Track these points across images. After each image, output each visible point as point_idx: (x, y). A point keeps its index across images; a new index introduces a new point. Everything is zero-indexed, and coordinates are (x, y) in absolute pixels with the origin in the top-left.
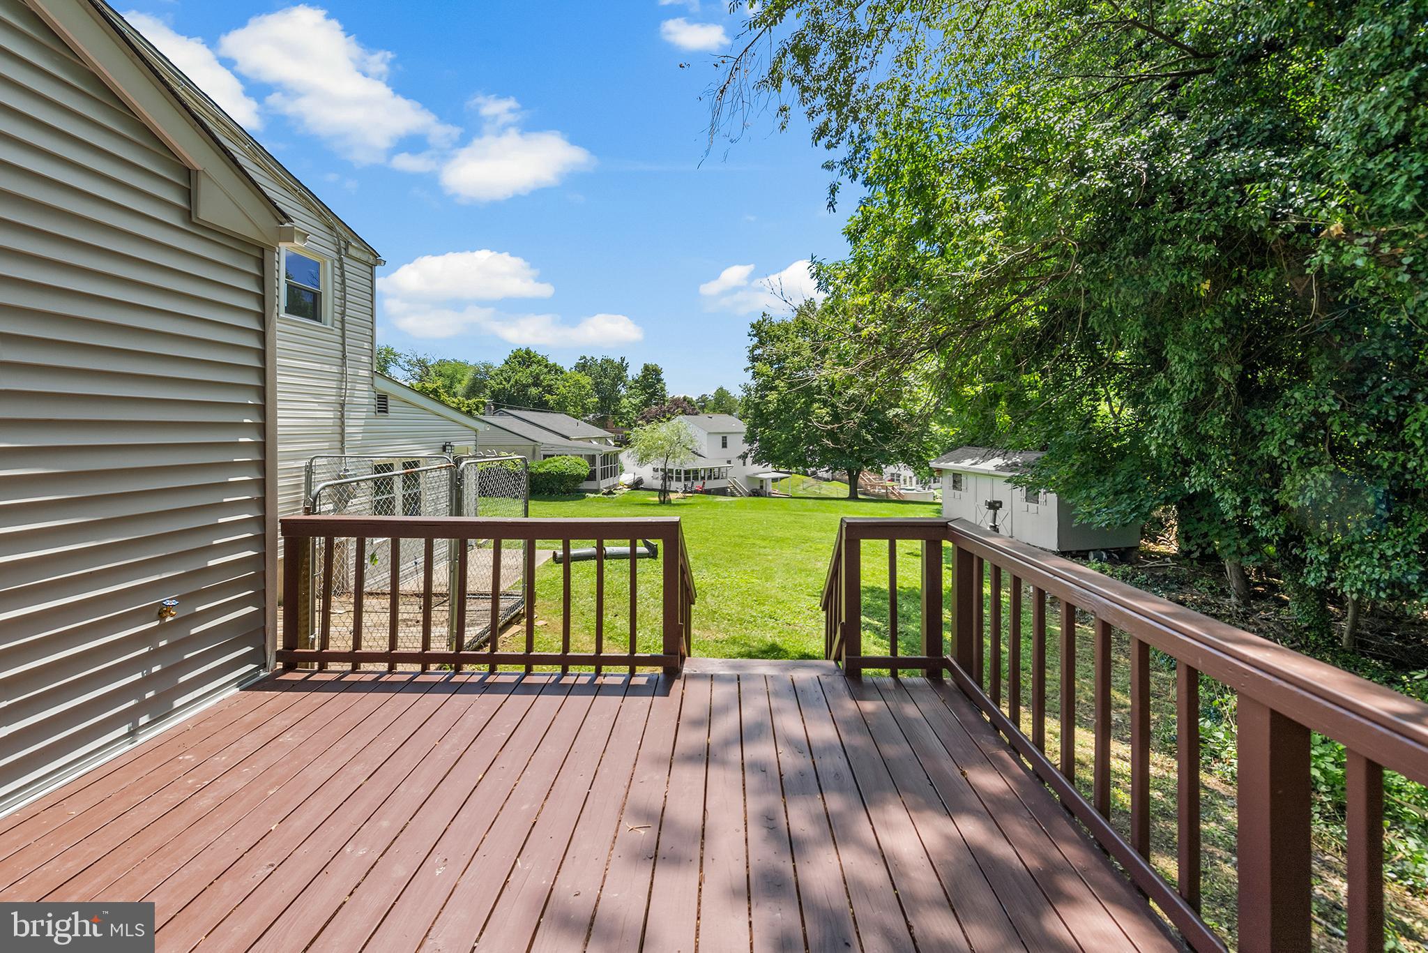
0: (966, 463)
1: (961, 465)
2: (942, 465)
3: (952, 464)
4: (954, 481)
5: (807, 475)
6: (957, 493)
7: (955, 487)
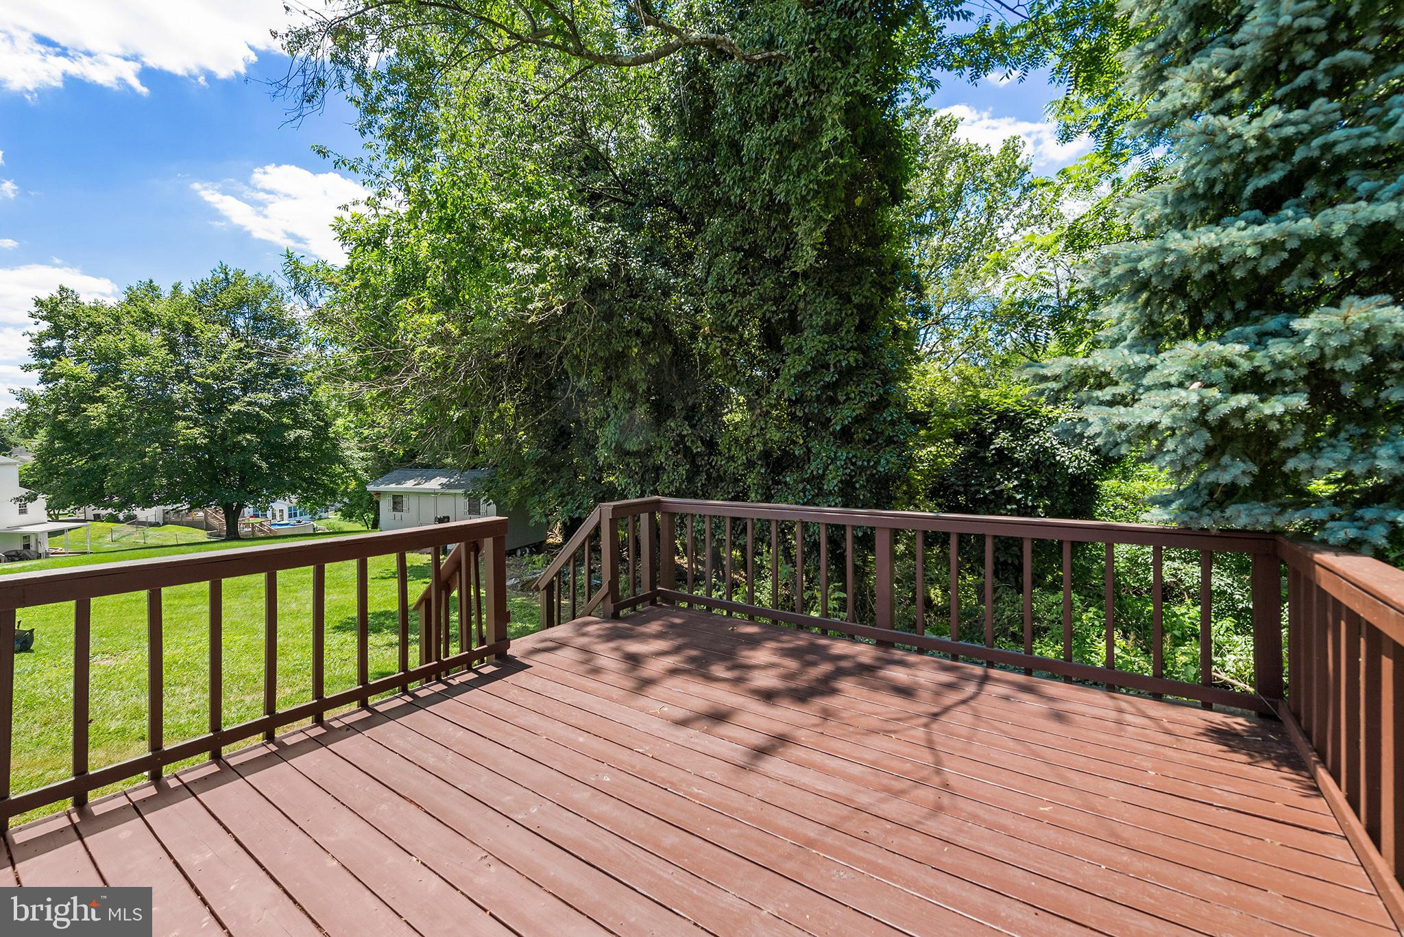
0: (409, 485)
1: (404, 486)
2: (382, 488)
3: (393, 486)
4: (395, 503)
5: (118, 521)
6: (398, 514)
7: (395, 509)
